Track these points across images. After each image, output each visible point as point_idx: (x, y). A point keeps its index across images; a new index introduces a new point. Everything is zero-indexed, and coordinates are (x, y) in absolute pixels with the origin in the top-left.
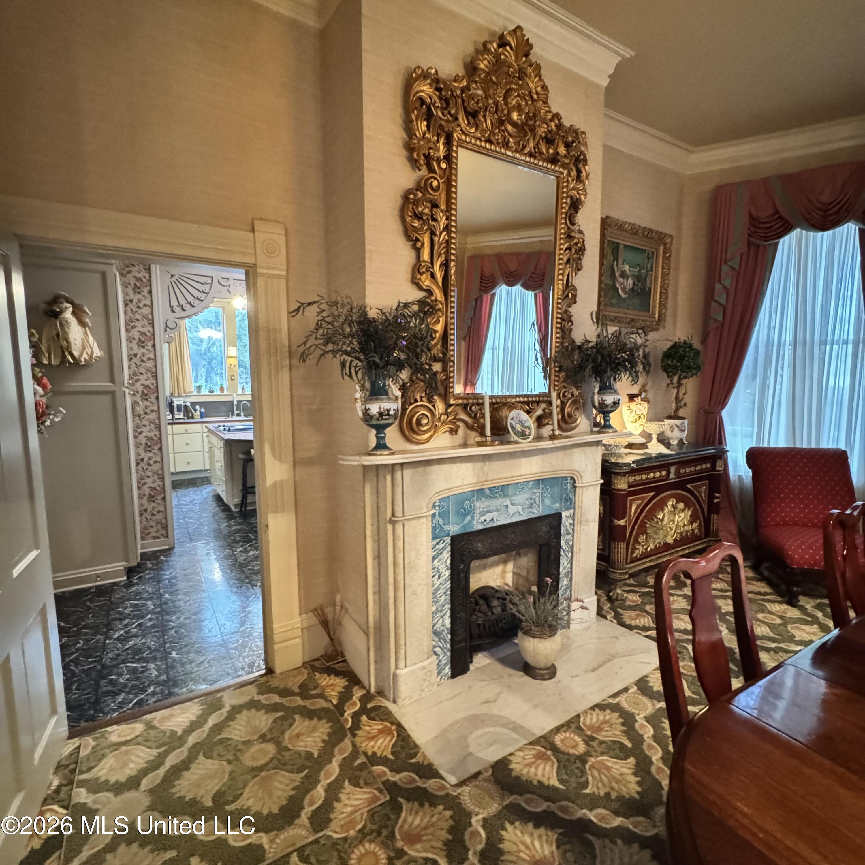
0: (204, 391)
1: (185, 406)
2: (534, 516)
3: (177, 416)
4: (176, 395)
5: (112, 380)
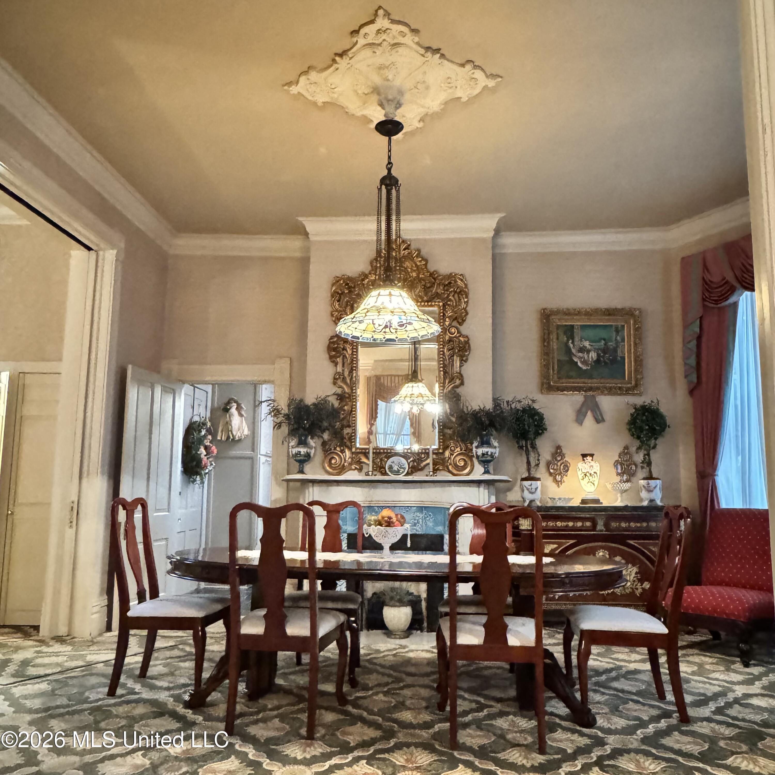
2: (418, 533)
5: (253, 450)
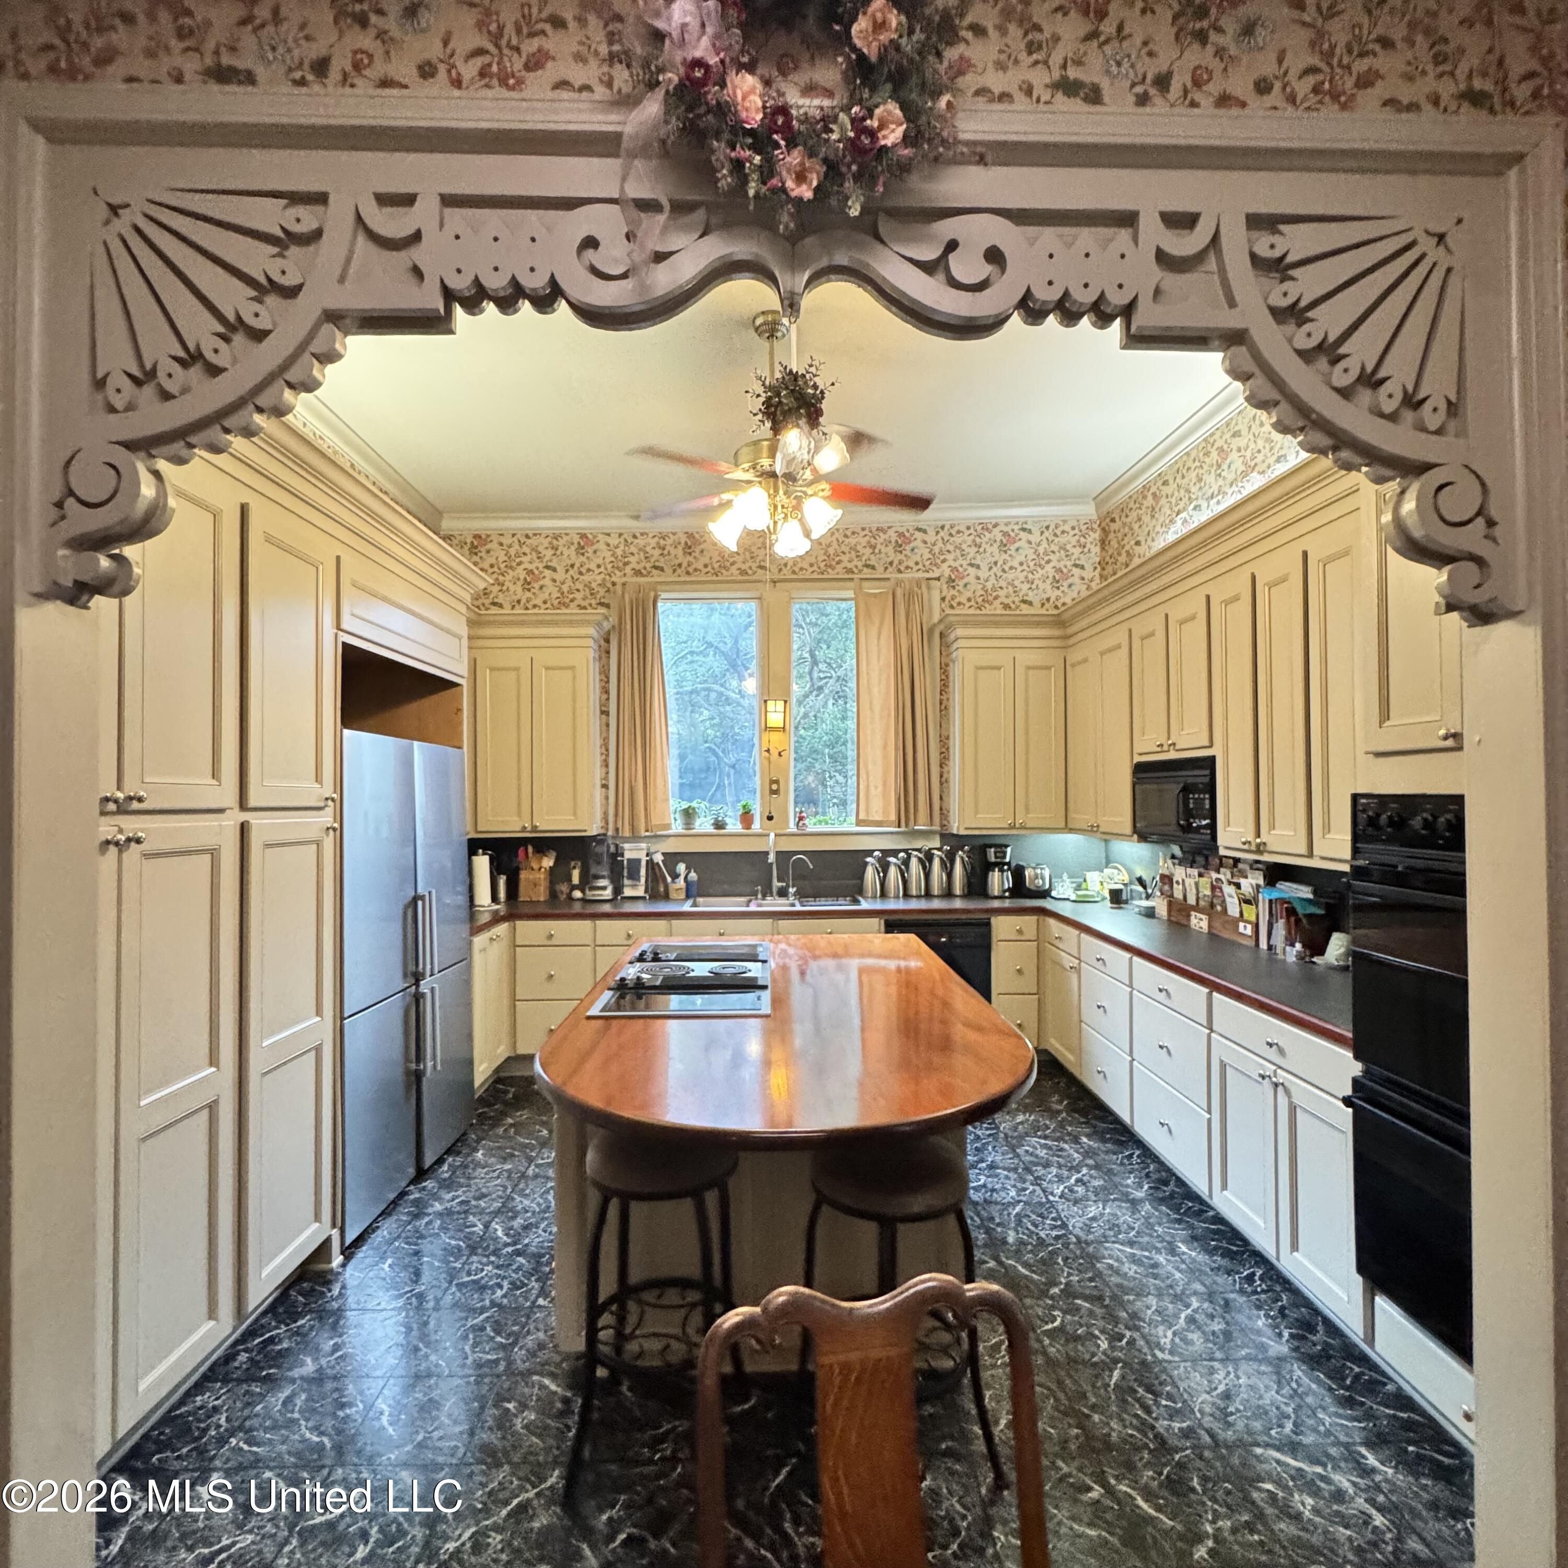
0: (704, 824)
1: (651, 864)
3: (628, 892)
4: (627, 834)
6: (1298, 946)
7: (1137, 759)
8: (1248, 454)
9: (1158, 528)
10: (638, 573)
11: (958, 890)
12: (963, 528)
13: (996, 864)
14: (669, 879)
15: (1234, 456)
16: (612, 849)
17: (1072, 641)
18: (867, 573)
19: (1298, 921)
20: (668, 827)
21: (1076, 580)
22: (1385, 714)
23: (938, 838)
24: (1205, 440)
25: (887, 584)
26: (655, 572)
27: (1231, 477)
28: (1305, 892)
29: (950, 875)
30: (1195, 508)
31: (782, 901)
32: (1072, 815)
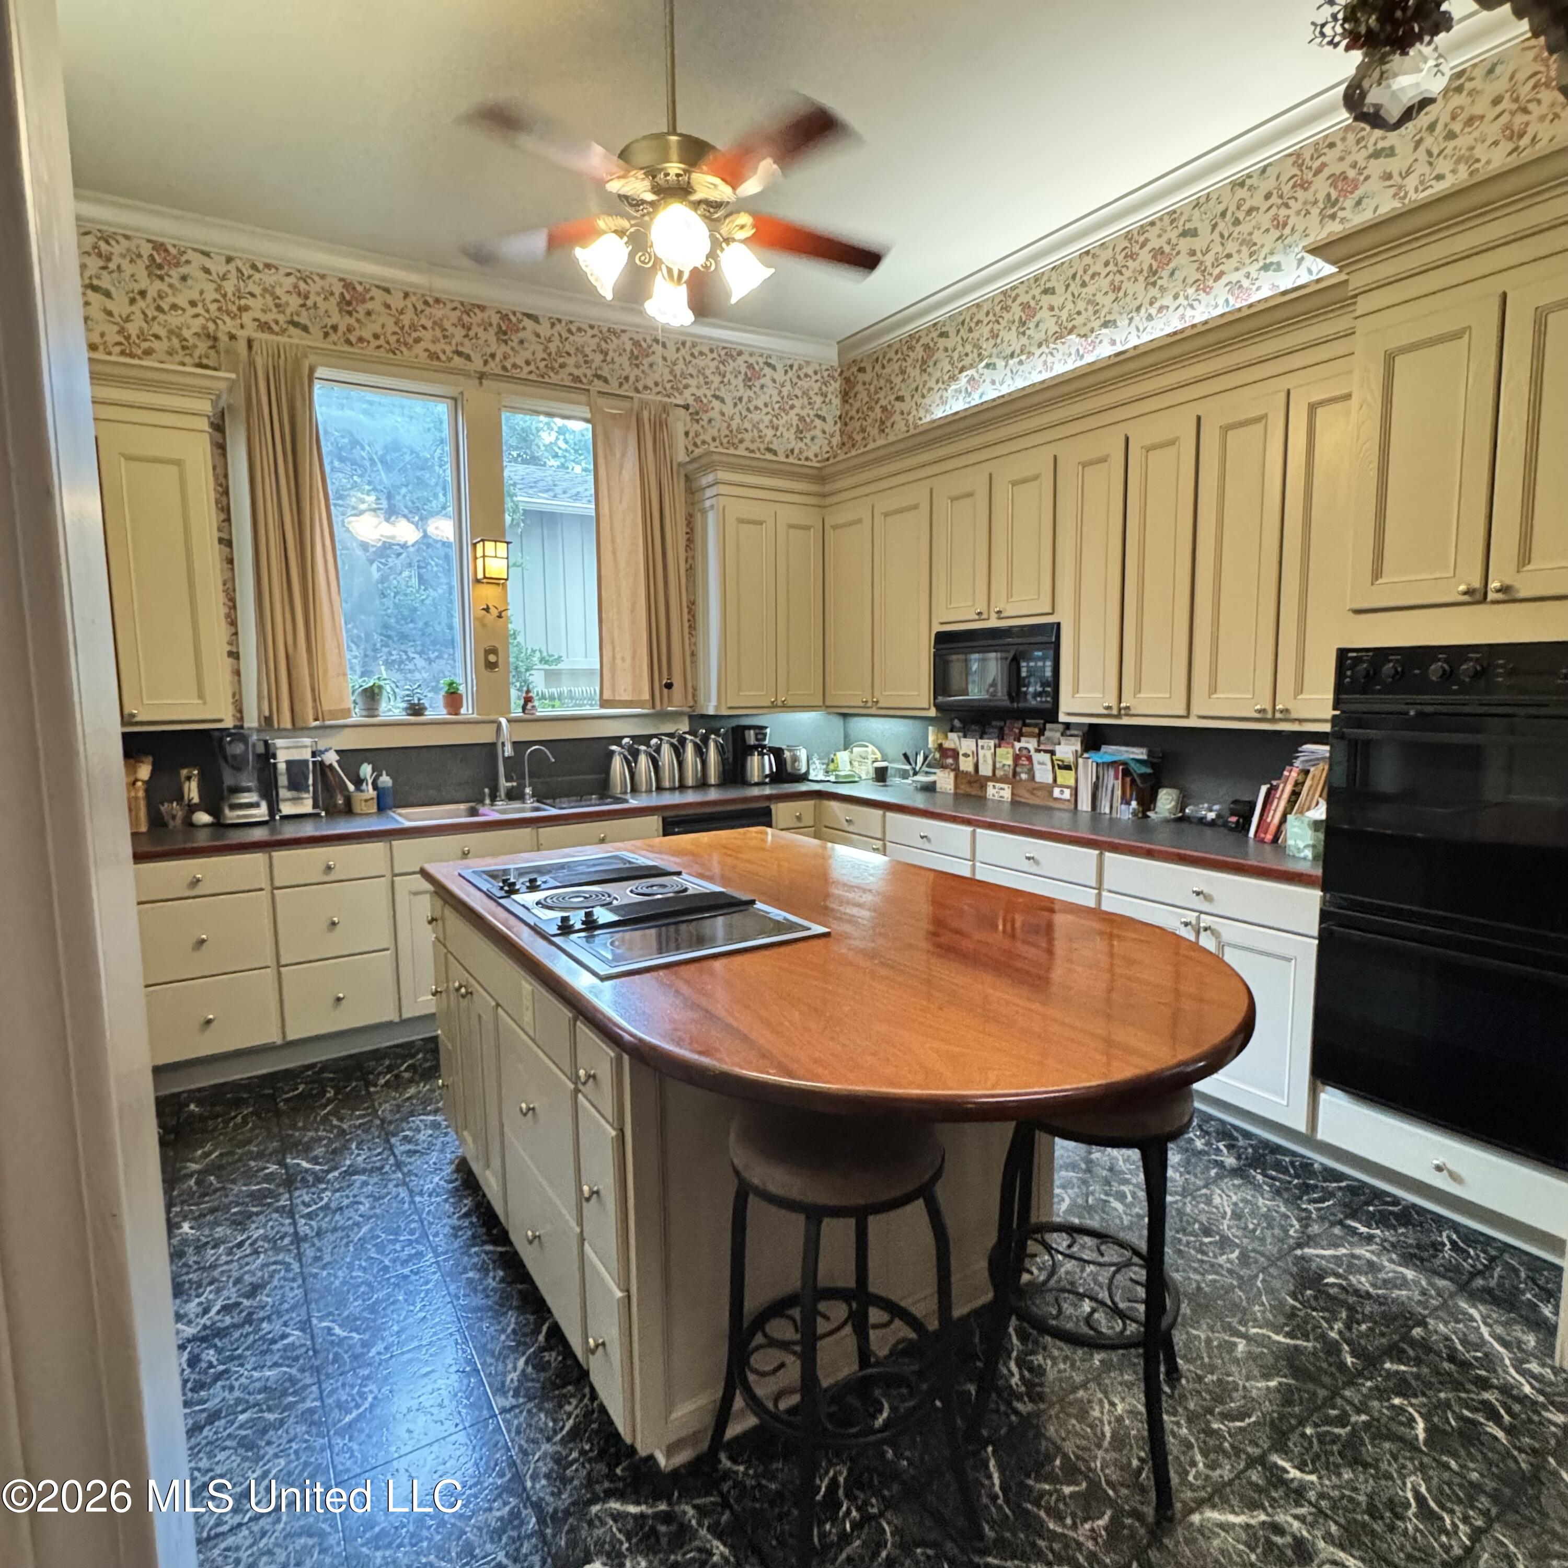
0: (393, 709)
1: (322, 769)
3: (289, 809)
4: (287, 723)
6: (1134, 804)
7: (938, 628)
8: (1064, 315)
9: (931, 384)
10: (264, 326)
11: (713, 779)
12: (706, 350)
13: (755, 747)
14: (351, 787)
15: (1044, 314)
16: (261, 749)
17: (829, 500)
18: (598, 385)
19: (1133, 781)
20: (347, 713)
21: (818, 432)
22: (1377, 573)
23: (686, 720)
24: (1004, 293)
25: (626, 404)
26: (292, 330)
27: (1040, 336)
28: (1140, 753)
29: (704, 763)
30: (987, 366)
31: (516, 805)
32: (830, 690)
